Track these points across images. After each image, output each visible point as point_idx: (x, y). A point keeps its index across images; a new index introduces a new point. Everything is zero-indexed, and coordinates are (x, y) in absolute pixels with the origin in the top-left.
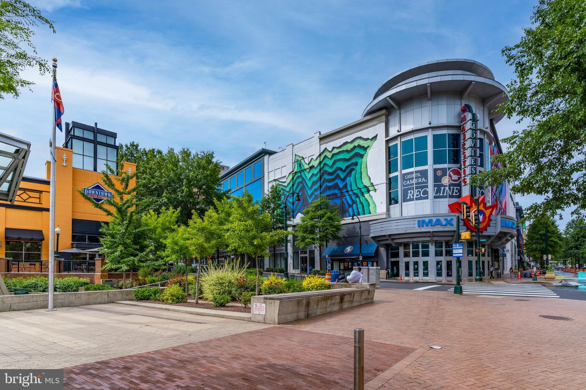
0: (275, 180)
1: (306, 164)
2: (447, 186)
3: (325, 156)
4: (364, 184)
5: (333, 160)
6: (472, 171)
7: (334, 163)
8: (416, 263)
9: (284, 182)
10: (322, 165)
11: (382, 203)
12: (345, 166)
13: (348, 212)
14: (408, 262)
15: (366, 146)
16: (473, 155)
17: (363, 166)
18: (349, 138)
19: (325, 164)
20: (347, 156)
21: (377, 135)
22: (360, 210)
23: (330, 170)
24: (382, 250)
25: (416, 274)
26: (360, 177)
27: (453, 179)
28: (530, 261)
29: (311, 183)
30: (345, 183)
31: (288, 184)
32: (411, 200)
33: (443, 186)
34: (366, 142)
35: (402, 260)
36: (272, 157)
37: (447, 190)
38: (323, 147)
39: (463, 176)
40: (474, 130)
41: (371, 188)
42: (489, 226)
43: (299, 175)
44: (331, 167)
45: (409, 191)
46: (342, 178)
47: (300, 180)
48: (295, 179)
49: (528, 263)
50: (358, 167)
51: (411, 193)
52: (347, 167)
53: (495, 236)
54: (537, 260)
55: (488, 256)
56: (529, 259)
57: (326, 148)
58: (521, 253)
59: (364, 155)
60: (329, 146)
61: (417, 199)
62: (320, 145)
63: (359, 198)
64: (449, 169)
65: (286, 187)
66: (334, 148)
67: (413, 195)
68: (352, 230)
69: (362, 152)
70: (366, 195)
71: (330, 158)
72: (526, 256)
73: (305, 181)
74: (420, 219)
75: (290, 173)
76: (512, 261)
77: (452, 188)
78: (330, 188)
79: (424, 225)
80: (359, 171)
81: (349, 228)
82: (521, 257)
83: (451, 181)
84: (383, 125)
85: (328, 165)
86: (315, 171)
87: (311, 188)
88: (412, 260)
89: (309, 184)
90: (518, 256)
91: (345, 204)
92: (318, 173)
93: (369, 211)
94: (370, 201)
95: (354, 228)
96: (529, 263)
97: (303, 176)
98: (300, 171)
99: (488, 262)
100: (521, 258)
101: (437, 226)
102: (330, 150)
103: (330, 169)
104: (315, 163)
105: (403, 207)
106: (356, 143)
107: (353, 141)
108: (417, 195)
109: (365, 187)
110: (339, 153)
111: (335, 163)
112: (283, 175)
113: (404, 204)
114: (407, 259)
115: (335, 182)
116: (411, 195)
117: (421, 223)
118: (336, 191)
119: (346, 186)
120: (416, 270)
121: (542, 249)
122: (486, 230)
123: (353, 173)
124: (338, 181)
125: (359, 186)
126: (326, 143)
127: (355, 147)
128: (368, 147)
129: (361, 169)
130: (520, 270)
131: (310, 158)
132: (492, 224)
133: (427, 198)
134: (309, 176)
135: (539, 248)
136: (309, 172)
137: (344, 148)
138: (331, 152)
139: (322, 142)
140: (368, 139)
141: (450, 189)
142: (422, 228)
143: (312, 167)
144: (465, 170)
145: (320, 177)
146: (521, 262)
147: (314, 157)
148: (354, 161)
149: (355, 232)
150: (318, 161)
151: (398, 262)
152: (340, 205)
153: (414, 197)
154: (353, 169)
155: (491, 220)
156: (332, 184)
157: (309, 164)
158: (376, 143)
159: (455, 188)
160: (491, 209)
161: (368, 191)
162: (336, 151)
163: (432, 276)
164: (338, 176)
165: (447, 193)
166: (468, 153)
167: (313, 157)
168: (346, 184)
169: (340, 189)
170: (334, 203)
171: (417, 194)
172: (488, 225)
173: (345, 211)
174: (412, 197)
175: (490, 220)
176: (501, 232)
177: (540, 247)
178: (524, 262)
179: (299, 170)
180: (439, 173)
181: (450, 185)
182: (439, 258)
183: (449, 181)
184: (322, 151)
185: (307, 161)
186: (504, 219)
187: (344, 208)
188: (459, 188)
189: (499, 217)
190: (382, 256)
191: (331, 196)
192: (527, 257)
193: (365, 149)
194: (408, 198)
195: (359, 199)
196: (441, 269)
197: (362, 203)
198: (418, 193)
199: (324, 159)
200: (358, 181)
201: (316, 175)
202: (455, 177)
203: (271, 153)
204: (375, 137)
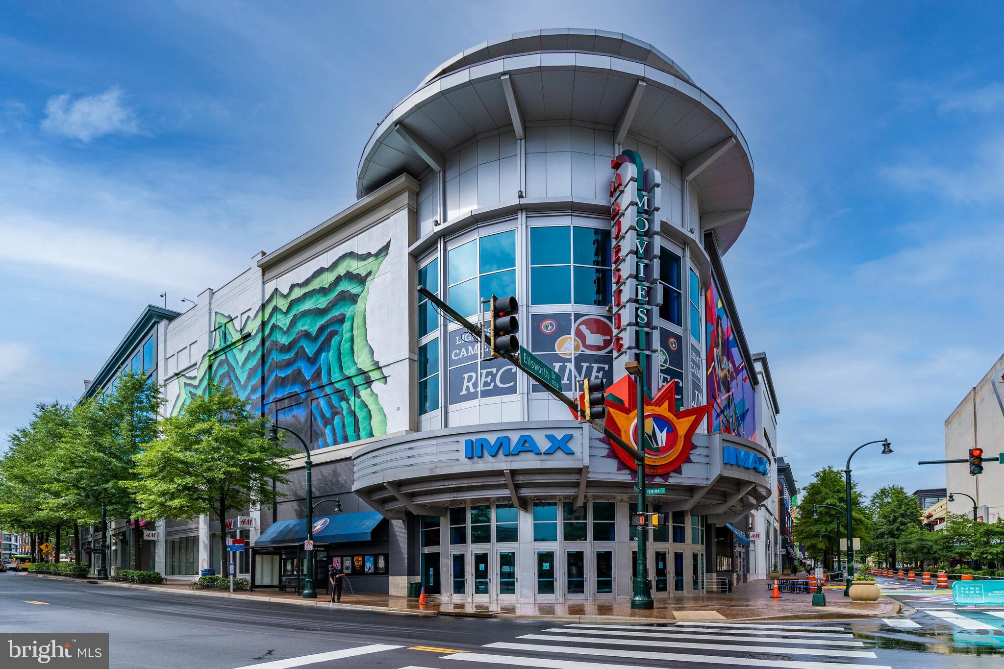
0: (177, 374)
1: (237, 331)
2: (569, 360)
3: (276, 309)
4: (359, 366)
5: (291, 316)
6: (637, 316)
7: (293, 323)
8: (482, 559)
9: (195, 378)
10: (267, 331)
11: (398, 409)
12: (317, 327)
13: (323, 435)
14: (462, 556)
15: (363, 274)
16: (642, 275)
17: (358, 321)
18: (325, 260)
19: (274, 327)
20: (322, 302)
21: (389, 243)
22: (350, 430)
23: (284, 340)
24: (399, 528)
25: (482, 587)
26: (349, 351)
27: (588, 342)
28: (805, 558)
29: (246, 373)
30: (315, 368)
31: (201, 381)
32: (470, 396)
33: (559, 359)
34: (364, 263)
35: (447, 550)
36: (174, 323)
37: (570, 371)
38: (270, 288)
39: (615, 332)
40: (646, 212)
41: (374, 375)
42: (689, 461)
43: (223, 357)
44: (287, 332)
45: (466, 376)
46: (310, 356)
47: (226, 368)
48: (214, 368)
49: (801, 562)
50: (347, 325)
51: (470, 378)
52: (322, 329)
53: (706, 490)
54: (817, 556)
55: (694, 541)
56: (804, 555)
57: (276, 289)
58: (787, 543)
59: (358, 295)
60: (283, 284)
61: (485, 394)
62: (264, 283)
63: (347, 400)
64: (578, 316)
65: (196, 387)
66: (293, 287)
67: (475, 385)
68: (330, 478)
69: (354, 289)
70: (364, 393)
71: (285, 310)
72: (797, 550)
73: (234, 371)
74: (473, 438)
75: (204, 356)
76: (768, 556)
77: (585, 365)
78: (282, 382)
79: (485, 452)
80: (347, 336)
81: (323, 476)
82: (787, 551)
83: (582, 348)
84: (403, 216)
85: (281, 329)
86: (253, 345)
87: (244, 387)
88: (471, 550)
89: (243, 377)
90: (783, 548)
91: (315, 419)
92: (258, 347)
93: (369, 431)
94: (372, 407)
95: (335, 474)
96: (804, 561)
97: (231, 360)
98: (223, 349)
99: (695, 556)
100: (788, 553)
101: (523, 456)
102: (285, 292)
103: (285, 338)
104: (253, 327)
105: (450, 415)
106: (341, 270)
107: (335, 265)
108: (486, 384)
109: (361, 372)
110: (305, 296)
111: (295, 323)
112: (192, 363)
113: (451, 408)
114: (458, 549)
115: (295, 367)
116: (470, 384)
117: (475, 450)
118: (297, 389)
119: (318, 375)
120: (482, 575)
121: (830, 532)
122: (679, 471)
123: (334, 341)
124: (302, 365)
125: (348, 373)
126: (277, 277)
127: (339, 279)
128: (369, 273)
129: (352, 331)
130: (785, 572)
131: (245, 317)
132: (694, 455)
133: (513, 390)
134: (241, 356)
135: (823, 530)
136: (241, 350)
137: (315, 285)
138: (285, 297)
139: (267, 276)
140: (369, 255)
141: (579, 369)
142: (480, 461)
143: (246, 337)
144: (619, 315)
145: (263, 356)
146: (788, 559)
147: (252, 314)
148: (335, 313)
149: (337, 482)
150: (258, 321)
151: (437, 555)
152: (306, 421)
153: (479, 389)
154: (335, 333)
155: (694, 447)
156: (289, 372)
157: (241, 330)
158: (387, 262)
159: (595, 366)
160: (693, 418)
161: (369, 382)
162: (297, 293)
163: (525, 591)
164: (301, 354)
165: (570, 378)
166: (627, 268)
167: (250, 314)
168: (320, 368)
169: (305, 383)
170: (293, 416)
171: (485, 382)
172: (684, 458)
173: (317, 434)
174: (472, 390)
175: (689, 446)
176: (721, 479)
177: (826, 529)
178: (794, 559)
179: (223, 345)
180: (548, 327)
181: (580, 359)
182: (545, 547)
183: (577, 348)
184: (267, 297)
185: (238, 324)
186: (732, 446)
187: (315, 427)
188: (606, 367)
189: (717, 438)
190: (397, 540)
191: (286, 401)
192: (800, 551)
193: (361, 280)
194: (464, 392)
195: (348, 403)
196: (550, 573)
197: (353, 414)
198: (489, 380)
199: (271, 315)
200: (345, 360)
201: (255, 352)
202: (594, 339)
203: (171, 317)
204: (386, 248)
